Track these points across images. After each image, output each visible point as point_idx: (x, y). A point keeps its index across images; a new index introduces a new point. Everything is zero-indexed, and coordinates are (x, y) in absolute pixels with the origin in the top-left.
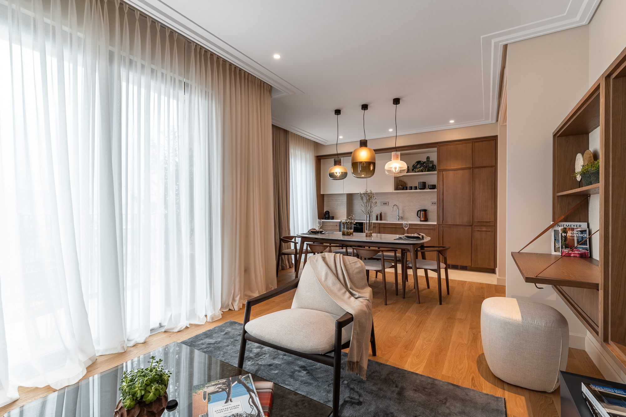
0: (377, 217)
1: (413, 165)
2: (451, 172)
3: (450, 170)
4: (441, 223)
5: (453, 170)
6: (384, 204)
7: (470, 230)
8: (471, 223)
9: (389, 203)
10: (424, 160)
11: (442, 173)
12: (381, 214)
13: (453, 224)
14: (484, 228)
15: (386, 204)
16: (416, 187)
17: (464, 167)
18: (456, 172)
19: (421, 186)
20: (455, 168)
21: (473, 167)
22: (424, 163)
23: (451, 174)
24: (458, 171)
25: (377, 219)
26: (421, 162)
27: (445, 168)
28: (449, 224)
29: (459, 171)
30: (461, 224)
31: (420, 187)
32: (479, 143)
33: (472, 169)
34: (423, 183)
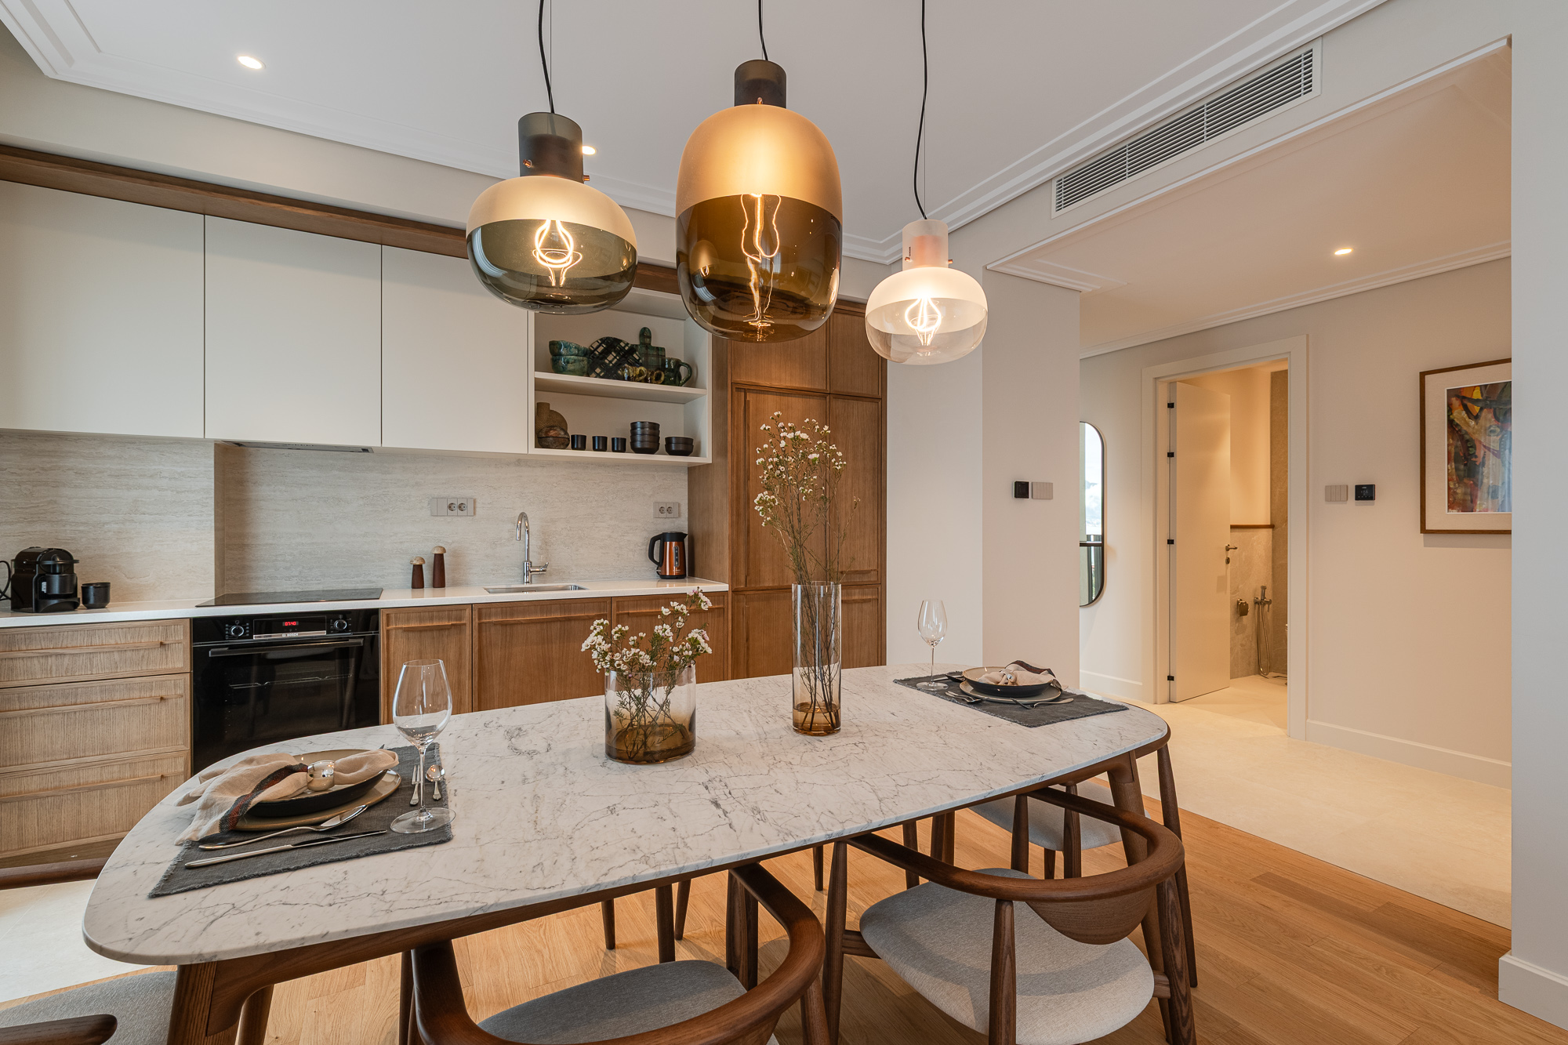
0: (418, 570)
2: (771, 397)
3: (768, 392)
4: (743, 586)
5: (777, 394)
6: (451, 507)
9: (478, 505)
10: (634, 340)
11: (746, 397)
12: (439, 559)
14: (857, 591)
15: (461, 507)
16: (624, 441)
17: (807, 387)
18: (784, 399)
19: (647, 438)
20: (783, 385)
21: (827, 393)
22: (633, 349)
23: (771, 402)
24: (789, 398)
25: (417, 583)
26: (622, 344)
27: (753, 381)
28: (767, 584)
29: (793, 399)
31: (642, 442)
32: (846, 316)
33: (824, 397)
34: (650, 428)
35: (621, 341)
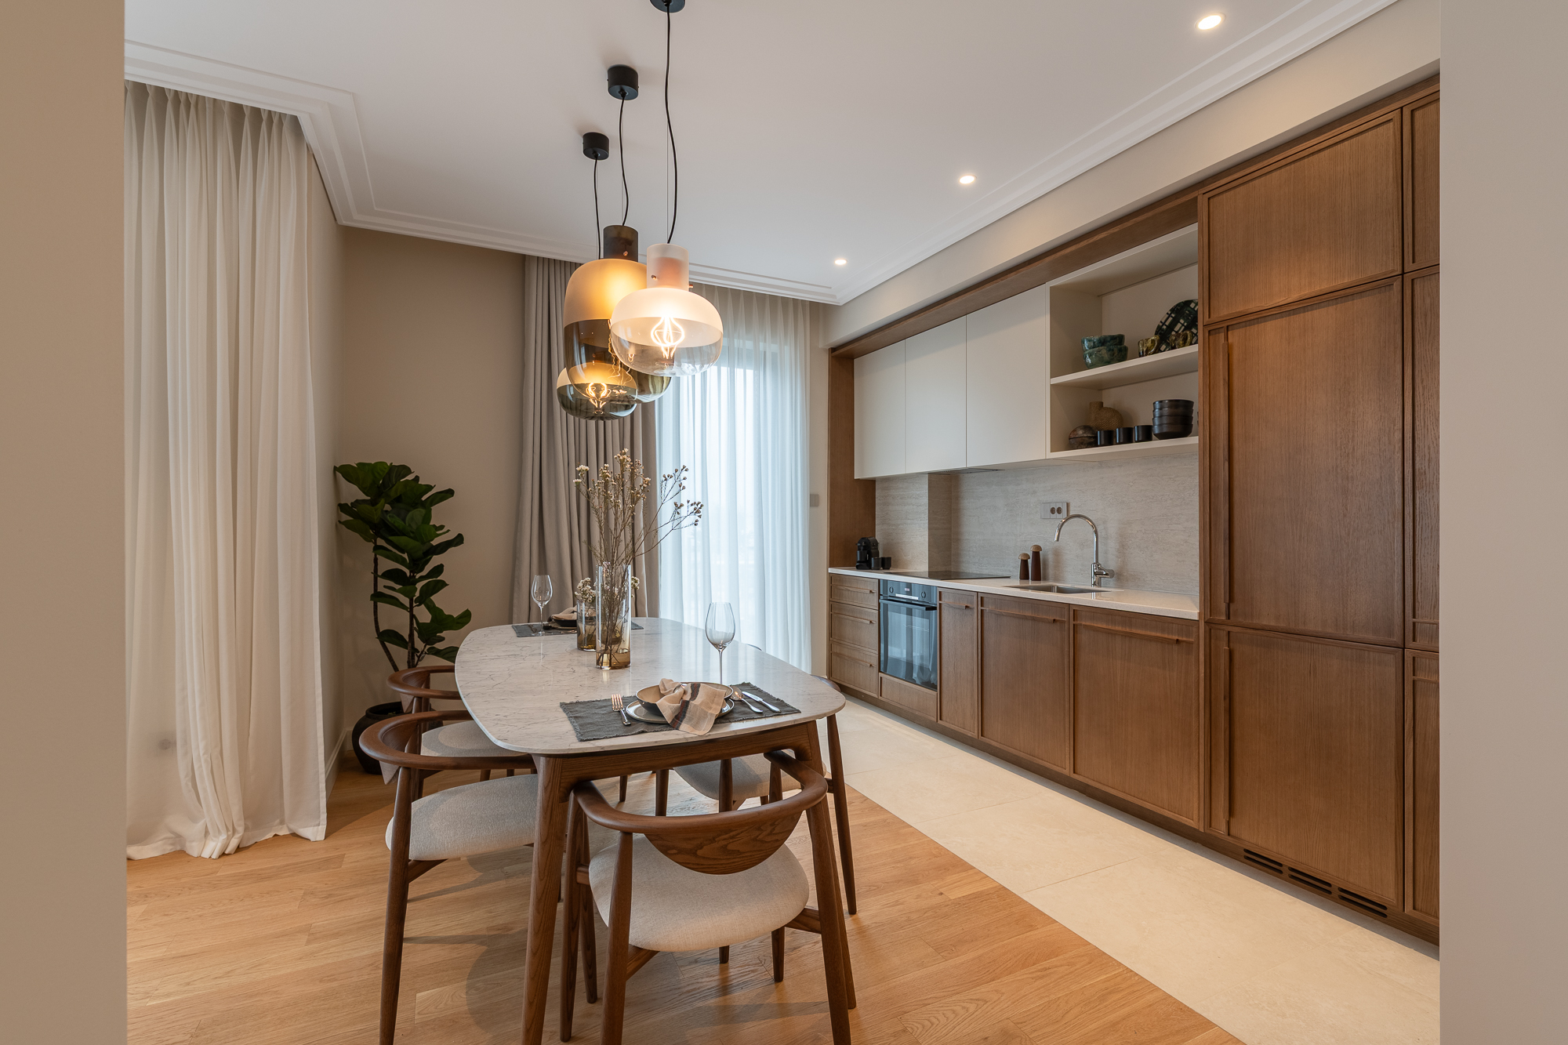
0: (1024, 563)
1: (1159, 328)
2: (1270, 325)
3: (1265, 319)
4: (1223, 618)
5: (1281, 315)
6: (1053, 511)
7: (1391, 671)
8: (1398, 630)
9: (1071, 508)
11: (1227, 338)
12: (1036, 555)
13: (1282, 625)
15: (1059, 511)
16: (1147, 429)
17: (1346, 281)
18: (1297, 320)
19: (1165, 420)
20: (1294, 297)
21: (1403, 273)
23: (1270, 333)
24: (1308, 315)
25: (1024, 576)
26: (1192, 306)
27: (1240, 308)
28: (1265, 622)
29: (1316, 313)
30: (1330, 630)
31: (1160, 425)
33: (1397, 285)
34: (1170, 407)
35: (1191, 302)
